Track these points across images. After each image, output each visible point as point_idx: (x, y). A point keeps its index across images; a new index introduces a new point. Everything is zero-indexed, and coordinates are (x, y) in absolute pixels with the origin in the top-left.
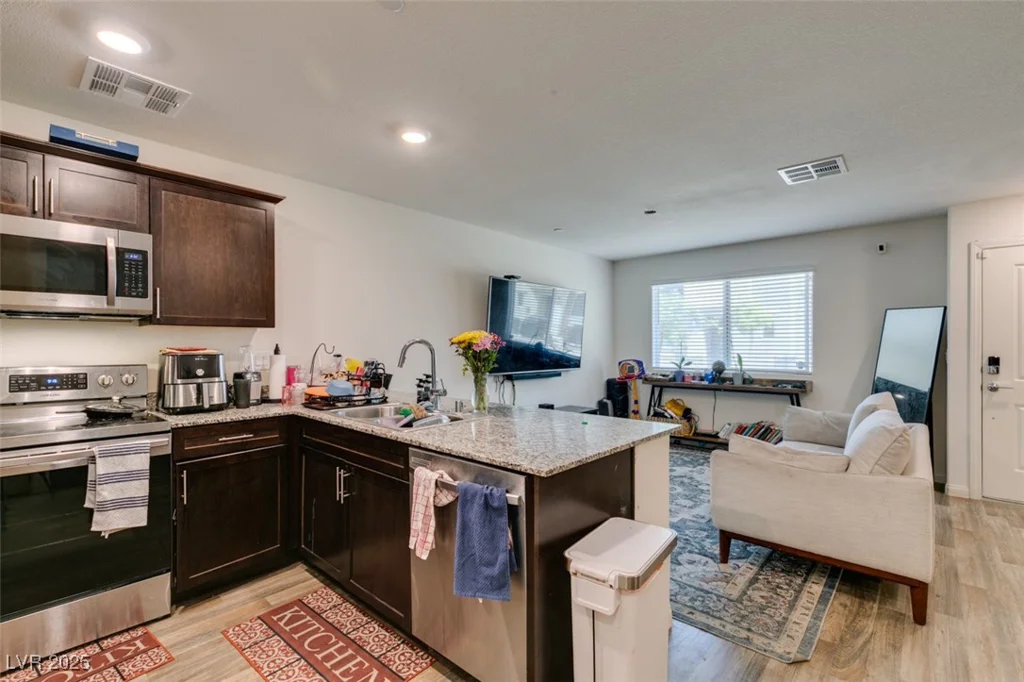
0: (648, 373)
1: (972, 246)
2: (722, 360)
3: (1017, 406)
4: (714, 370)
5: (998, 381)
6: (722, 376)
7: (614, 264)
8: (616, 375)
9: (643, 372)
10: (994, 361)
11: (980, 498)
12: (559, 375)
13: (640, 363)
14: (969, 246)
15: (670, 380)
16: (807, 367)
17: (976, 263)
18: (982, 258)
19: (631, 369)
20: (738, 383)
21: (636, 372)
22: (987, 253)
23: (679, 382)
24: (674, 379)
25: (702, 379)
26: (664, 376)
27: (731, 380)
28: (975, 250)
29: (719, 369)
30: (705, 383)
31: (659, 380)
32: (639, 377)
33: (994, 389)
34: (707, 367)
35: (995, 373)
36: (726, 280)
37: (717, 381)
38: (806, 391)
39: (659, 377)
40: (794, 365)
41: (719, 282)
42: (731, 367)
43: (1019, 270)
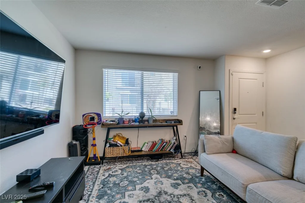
1: (230, 71)
4: (140, 116)
5: (236, 116)
6: (144, 119)
9: (101, 120)
10: (235, 109)
12: (42, 132)
13: (98, 115)
14: (229, 70)
16: (174, 113)
17: (231, 76)
18: (232, 75)
19: (93, 119)
20: (151, 122)
21: (96, 121)
22: (234, 73)
23: (122, 125)
24: (118, 124)
25: (135, 121)
26: (112, 121)
27: (148, 121)
28: (231, 72)
29: (142, 115)
30: (137, 124)
31: (111, 124)
32: (98, 123)
33: (234, 119)
34: (138, 115)
35: (235, 113)
36: (142, 72)
37: (142, 122)
38: (182, 124)
39: (112, 122)
40: (170, 112)
41: (140, 72)
42: (147, 114)
43: (239, 80)
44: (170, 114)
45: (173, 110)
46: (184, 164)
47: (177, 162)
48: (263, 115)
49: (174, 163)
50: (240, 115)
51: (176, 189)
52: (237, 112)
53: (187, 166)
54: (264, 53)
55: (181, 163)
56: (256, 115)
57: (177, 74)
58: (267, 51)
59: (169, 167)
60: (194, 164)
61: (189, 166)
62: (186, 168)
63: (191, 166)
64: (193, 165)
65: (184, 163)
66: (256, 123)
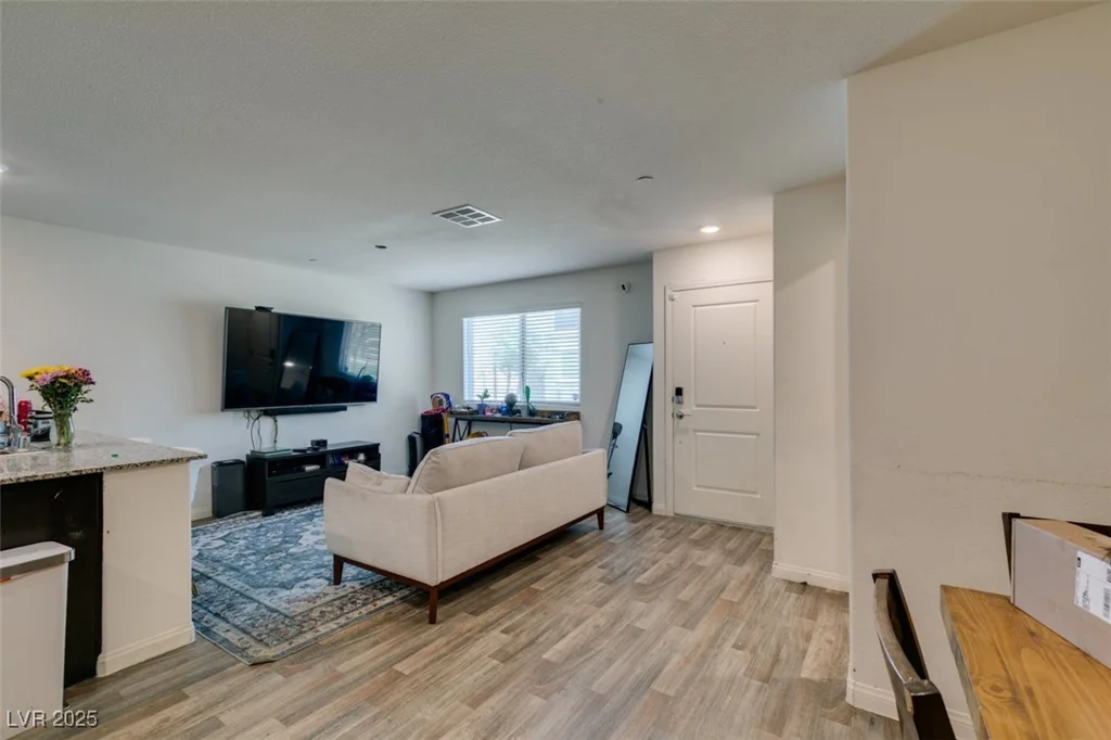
0: (456, 406)
1: (666, 289)
2: (515, 392)
3: (695, 431)
4: (507, 402)
5: (683, 409)
6: (514, 408)
7: (432, 296)
8: (429, 407)
9: (450, 405)
10: (679, 391)
11: (672, 515)
12: (345, 409)
13: (447, 396)
14: (664, 289)
15: (472, 413)
17: (669, 303)
19: (441, 402)
20: (524, 415)
21: (445, 406)
22: (676, 295)
23: (482, 415)
24: (477, 412)
25: (499, 411)
26: (468, 409)
27: (519, 411)
28: (669, 292)
29: (511, 402)
30: (498, 415)
31: (461, 413)
32: (447, 410)
33: (681, 417)
34: (503, 399)
35: (680, 403)
36: (521, 314)
37: (509, 414)
39: (463, 410)
41: (516, 316)
42: (520, 399)
44: (572, 400)
50: (698, 406)
52: (687, 397)
56: (757, 410)
57: (579, 309)
66: (758, 434)
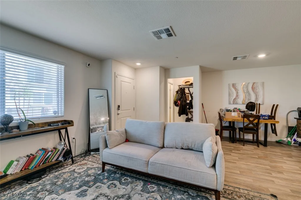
5: (119, 112)
6: (11, 125)
10: (119, 106)
14: (115, 73)
16: (58, 113)
17: (116, 78)
22: (118, 76)
27: (18, 127)
28: (116, 75)
29: (8, 120)
33: (118, 114)
37: (6, 131)
38: (73, 125)
40: (52, 113)
43: (121, 82)
44: (53, 114)
45: (56, 110)
46: (80, 169)
47: (69, 169)
48: (134, 110)
49: (66, 172)
50: (122, 110)
51: (85, 196)
52: (120, 108)
53: (84, 169)
54: (137, 65)
55: (75, 169)
56: (130, 110)
57: (63, 67)
58: (138, 64)
59: (62, 179)
60: (89, 164)
61: (86, 169)
62: (84, 171)
63: (87, 168)
64: (89, 166)
65: (78, 168)
66: (130, 116)
